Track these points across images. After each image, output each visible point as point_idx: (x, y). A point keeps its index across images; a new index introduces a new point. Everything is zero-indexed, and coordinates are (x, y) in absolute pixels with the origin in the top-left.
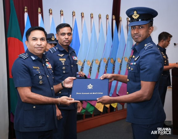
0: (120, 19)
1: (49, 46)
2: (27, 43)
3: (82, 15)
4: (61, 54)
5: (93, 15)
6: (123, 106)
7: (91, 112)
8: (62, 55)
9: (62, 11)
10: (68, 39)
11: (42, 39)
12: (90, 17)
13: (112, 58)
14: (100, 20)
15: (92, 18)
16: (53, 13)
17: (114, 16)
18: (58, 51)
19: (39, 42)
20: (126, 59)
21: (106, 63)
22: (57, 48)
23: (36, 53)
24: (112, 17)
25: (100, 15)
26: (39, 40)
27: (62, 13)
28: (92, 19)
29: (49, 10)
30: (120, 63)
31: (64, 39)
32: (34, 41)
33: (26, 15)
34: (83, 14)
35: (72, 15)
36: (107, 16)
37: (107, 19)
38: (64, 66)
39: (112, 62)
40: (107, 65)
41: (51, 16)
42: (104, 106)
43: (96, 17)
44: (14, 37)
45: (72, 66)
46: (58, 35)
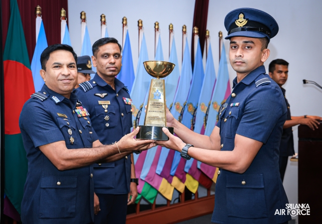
0: (207, 34)
1: (81, 78)
2: (43, 73)
3: (140, 25)
4: (102, 93)
5: (160, 25)
6: (209, 190)
7: (151, 199)
8: (104, 94)
9: (104, 17)
10: (114, 63)
11: (70, 66)
12: (154, 29)
13: (191, 104)
14: (172, 35)
15: (158, 30)
16: (87, 19)
17: (196, 28)
18: (96, 88)
19: (65, 71)
20: (216, 105)
21: (180, 111)
22: (94, 82)
24: (193, 30)
25: (171, 26)
26: (65, 67)
27: (103, 20)
28: (157, 32)
29: (81, 14)
30: (205, 112)
31: (108, 64)
33: (39, 21)
34: (142, 22)
35: (122, 25)
36: (184, 27)
37: (184, 32)
38: (106, 114)
39: (190, 110)
40: (182, 115)
41: (84, 24)
42: (175, 189)
43: (164, 30)
44: (16, 61)
45: (122, 114)
46: (97, 58)
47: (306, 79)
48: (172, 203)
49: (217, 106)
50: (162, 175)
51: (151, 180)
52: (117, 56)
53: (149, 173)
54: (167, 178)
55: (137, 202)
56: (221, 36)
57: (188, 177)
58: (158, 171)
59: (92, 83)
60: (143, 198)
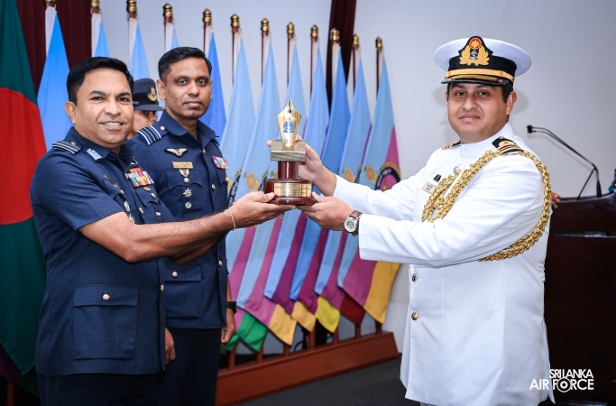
0: (355, 43)
1: (139, 121)
2: (71, 108)
3: (235, 24)
4: (177, 148)
5: (270, 24)
6: (358, 327)
7: (256, 343)
8: (182, 150)
9: (170, 8)
10: (197, 95)
11: (121, 98)
12: (260, 32)
14: (292, 43)
15: (267, 34)
16: (139, 12)
17: (334, 31)
18: (166, 138)
19: (112, 106)
20: (370, 173)
22: (163, 128)
23: (102, 140)
24: (330, 35)
25: (291, 26)
26: (112, 99)
27: (168, 14)
28: (265, 37)
29: (128, 2)
31: (186, 96)
32: (97, 101)
33: (51, 15)
34: (238, 19)
35: (202, 24)
36: (315, 29)
37: (315, 39)
38: (187, 186)
41: (133, 22)
42: (298, 324)
43: (278, 34)
44: (10, 88)
45: (213, 186)
46: (165, 83)
47: (533, 126)
48: (292, 350)
49: (373, 174)
50: (275, 300)
51: (255, 307)
52: (202, 81)
53: (251, 296)
54: (283, 305)
55: (230, 348)
56: (379, 45)
57: (322, 303)
58: (269, 291)
59: (159, 130)
60: (240, 340)
